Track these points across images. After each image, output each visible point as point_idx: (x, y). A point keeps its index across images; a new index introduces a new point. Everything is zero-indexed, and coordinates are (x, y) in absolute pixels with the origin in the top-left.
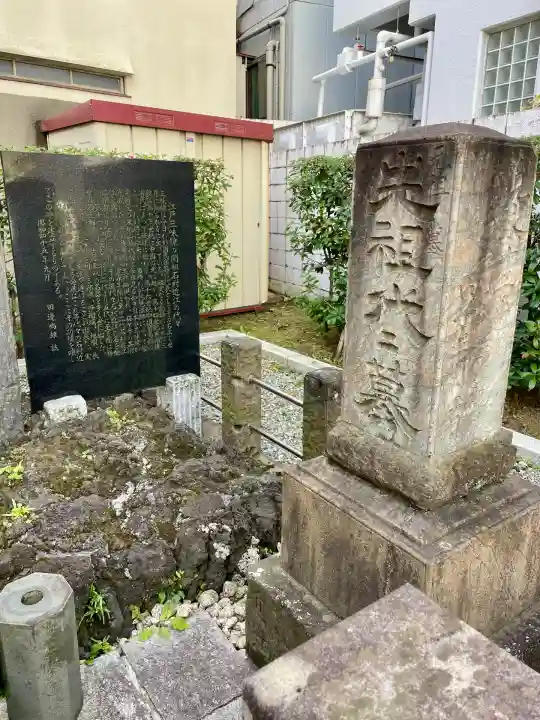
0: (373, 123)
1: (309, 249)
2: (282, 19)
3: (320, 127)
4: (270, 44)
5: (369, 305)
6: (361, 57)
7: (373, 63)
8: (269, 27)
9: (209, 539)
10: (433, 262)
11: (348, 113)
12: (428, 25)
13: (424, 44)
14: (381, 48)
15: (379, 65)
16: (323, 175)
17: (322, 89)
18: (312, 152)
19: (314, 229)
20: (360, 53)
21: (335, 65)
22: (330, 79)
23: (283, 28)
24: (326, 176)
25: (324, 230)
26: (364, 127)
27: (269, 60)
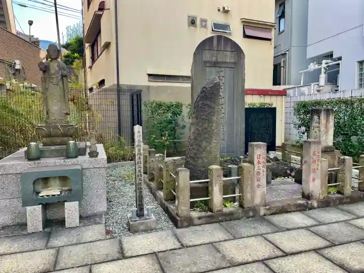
0: (322, 88)
1: (300, 127)
2: (287, 52)
3: (303, 89)
4: (282, 60)
5: (313, 128)
6: (317, 67)
7: (321, 69)
8: (282, 54)
9: (286, 169)
10: (320, 122)
11: (313, 85)
12: (340, 59)
13: (339, 64)
14: (324, 65)
15: (323, 70)
16: (304, 106)
17: (303, 75)
18: (300, 98)
19: (302, 121)
20: (317, 66)
21: (308, 68)
22: (306, 73)
23: (287, 56)
24: (305, 107)
25: (305, 121)
26: (318, 89)
27: (282, 65)
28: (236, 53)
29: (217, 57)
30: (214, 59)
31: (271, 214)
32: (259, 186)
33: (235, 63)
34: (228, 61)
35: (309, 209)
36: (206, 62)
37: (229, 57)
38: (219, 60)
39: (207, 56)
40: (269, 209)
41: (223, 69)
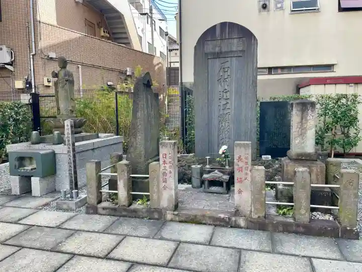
28: (244, 39)
29: (220, 47)
30: (217, 50)
31: (181, 222)
32: (165, 188)
33: (243, 51)
34: (234, 49)
35: (231, 227)
36: (206, 54)
37: (236, 44)
38: (223, 50)
39: (209, 47)
40: (177, 215)
41: (229, 59)
